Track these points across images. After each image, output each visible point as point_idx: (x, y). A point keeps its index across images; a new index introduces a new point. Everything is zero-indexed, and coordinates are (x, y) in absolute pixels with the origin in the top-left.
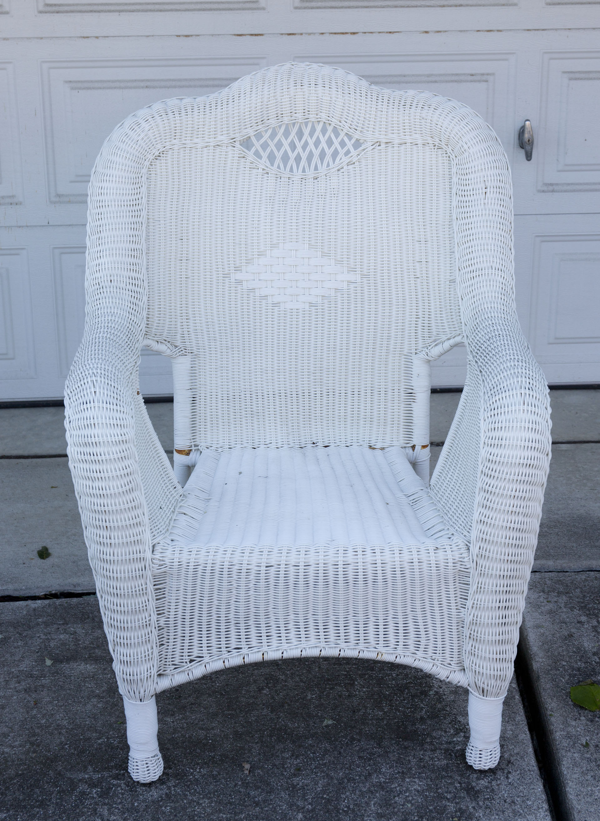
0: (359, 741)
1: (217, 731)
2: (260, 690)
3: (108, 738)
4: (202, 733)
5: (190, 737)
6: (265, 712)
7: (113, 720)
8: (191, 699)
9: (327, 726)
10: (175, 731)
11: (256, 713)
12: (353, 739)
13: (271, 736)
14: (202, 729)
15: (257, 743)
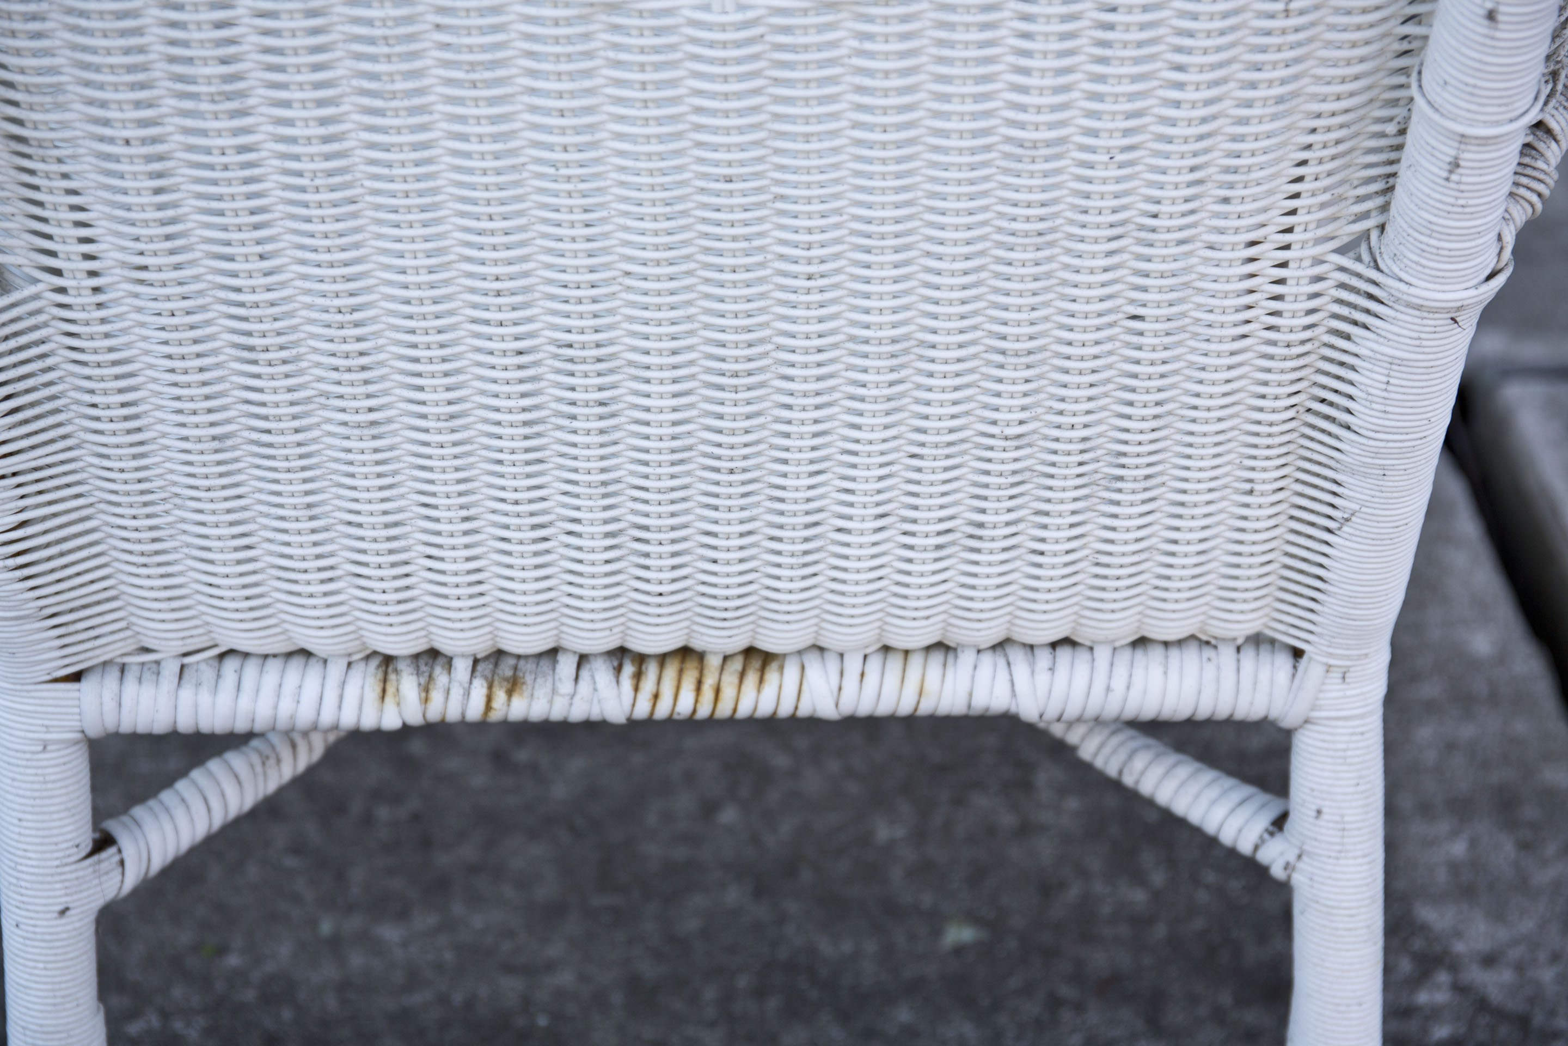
0: (1079, 1007)
1: (566, 978)
2: (709, 809)
3: (165, 1015)
4: (511, 986)
5: (469, 1005)
6: (733, 895)
7: (185, 937)
8: (468, 852)
9: (959, 950)
10: (413, 980)
11: (698, 901)
12: (1054, 1003)
13: (760, 993)
14: (509, 969)
15: (712, 1024)
